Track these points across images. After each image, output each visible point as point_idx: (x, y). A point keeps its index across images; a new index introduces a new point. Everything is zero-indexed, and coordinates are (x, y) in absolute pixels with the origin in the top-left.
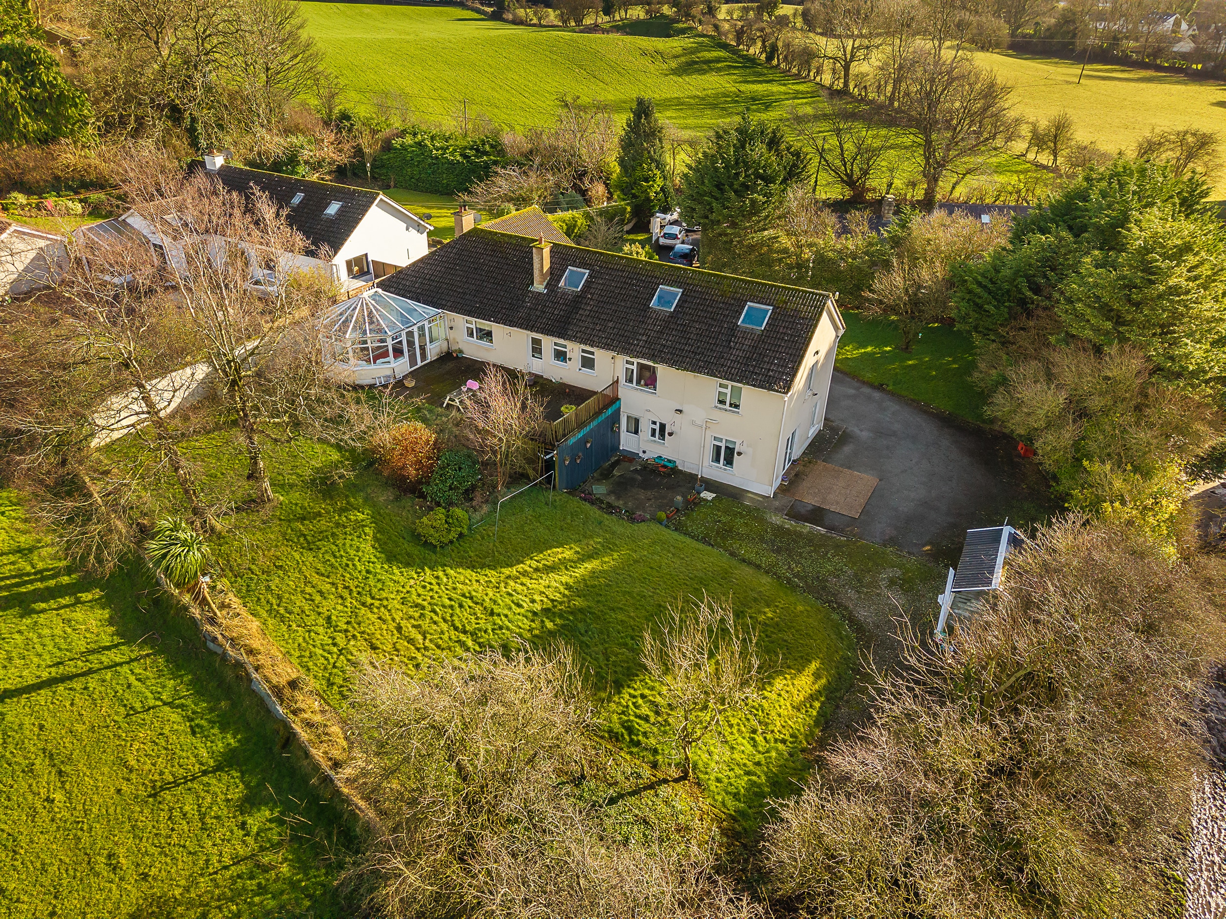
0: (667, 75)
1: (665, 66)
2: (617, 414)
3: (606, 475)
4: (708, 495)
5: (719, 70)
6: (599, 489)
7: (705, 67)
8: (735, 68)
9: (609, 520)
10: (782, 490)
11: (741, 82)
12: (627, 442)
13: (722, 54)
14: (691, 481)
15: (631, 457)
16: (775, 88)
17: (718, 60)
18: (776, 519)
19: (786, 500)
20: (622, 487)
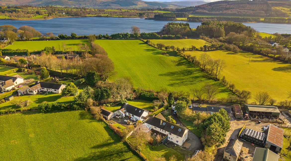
0: (175, 66)
1: (175, 64)
2: (168, 137)
3: (167, 143)
4: (176, 145)
5: (184, 64)
6: (166, 144)
7: (182, 64)
8: (187, 64)
9: (167, 148)
10: (182, 145)
11: (188, 67)
12: (169, 139)
13: (185, 61)
14: (174, 144)
15: (169, 141)
16: (193, 69)
17: (184, 62)
18: (181, 148)
19: (183, 146)
20: (168, 144)
